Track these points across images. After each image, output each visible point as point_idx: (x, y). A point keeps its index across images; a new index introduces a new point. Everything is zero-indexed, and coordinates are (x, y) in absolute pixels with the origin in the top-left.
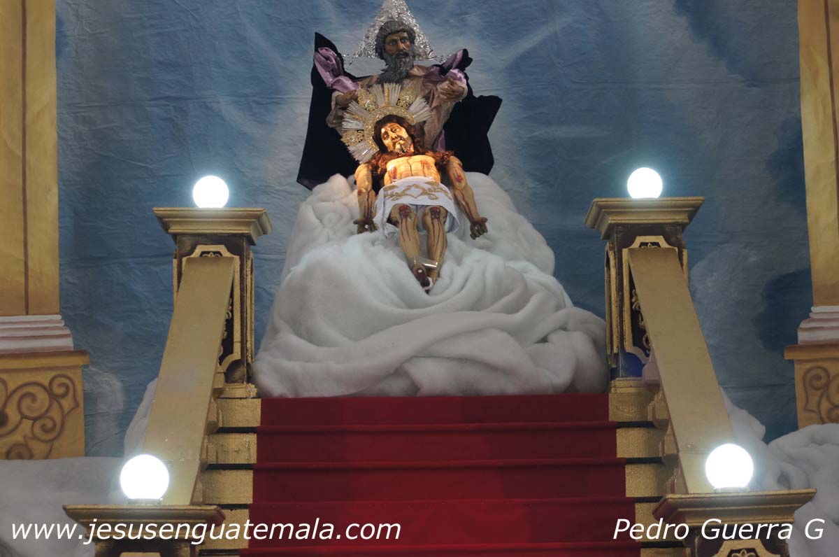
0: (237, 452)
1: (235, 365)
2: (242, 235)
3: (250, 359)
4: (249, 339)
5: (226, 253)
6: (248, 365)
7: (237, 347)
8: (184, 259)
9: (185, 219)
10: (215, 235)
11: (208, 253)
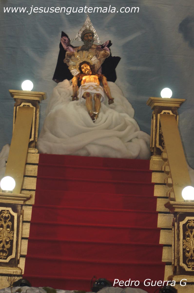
0: (31, 171)
1: (32, 142)
2: (37, 100)
3: (36, 141)
4: (36, 134)
5: (31, 106)
6: (36, 143)
7: (33, 136)
8: (18, 107)
9: (18, 94)
10: (28, 100)
11: (25, 105)
